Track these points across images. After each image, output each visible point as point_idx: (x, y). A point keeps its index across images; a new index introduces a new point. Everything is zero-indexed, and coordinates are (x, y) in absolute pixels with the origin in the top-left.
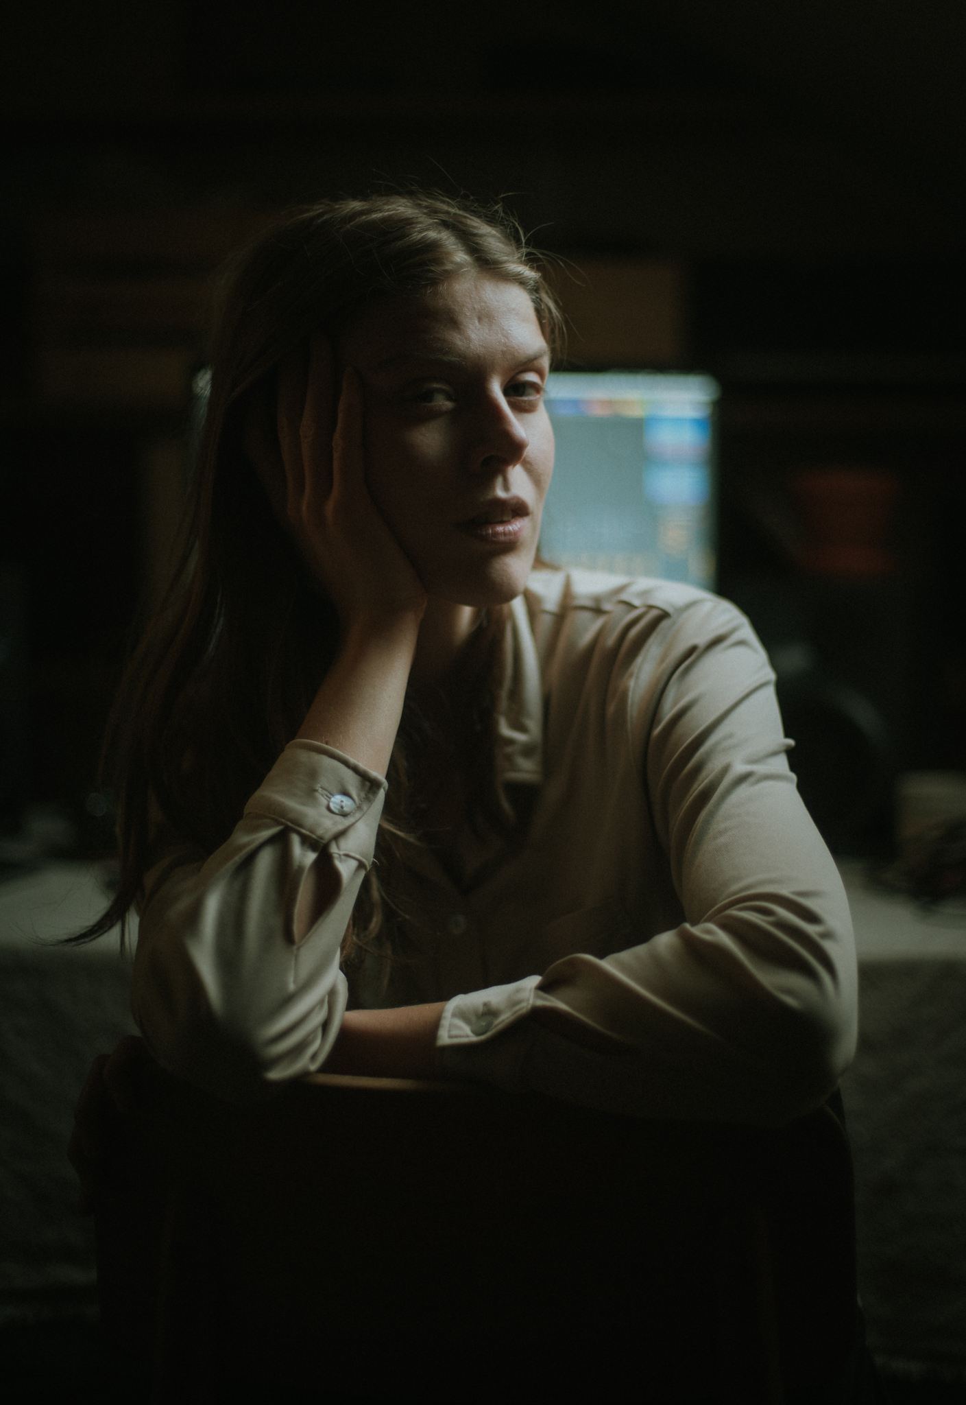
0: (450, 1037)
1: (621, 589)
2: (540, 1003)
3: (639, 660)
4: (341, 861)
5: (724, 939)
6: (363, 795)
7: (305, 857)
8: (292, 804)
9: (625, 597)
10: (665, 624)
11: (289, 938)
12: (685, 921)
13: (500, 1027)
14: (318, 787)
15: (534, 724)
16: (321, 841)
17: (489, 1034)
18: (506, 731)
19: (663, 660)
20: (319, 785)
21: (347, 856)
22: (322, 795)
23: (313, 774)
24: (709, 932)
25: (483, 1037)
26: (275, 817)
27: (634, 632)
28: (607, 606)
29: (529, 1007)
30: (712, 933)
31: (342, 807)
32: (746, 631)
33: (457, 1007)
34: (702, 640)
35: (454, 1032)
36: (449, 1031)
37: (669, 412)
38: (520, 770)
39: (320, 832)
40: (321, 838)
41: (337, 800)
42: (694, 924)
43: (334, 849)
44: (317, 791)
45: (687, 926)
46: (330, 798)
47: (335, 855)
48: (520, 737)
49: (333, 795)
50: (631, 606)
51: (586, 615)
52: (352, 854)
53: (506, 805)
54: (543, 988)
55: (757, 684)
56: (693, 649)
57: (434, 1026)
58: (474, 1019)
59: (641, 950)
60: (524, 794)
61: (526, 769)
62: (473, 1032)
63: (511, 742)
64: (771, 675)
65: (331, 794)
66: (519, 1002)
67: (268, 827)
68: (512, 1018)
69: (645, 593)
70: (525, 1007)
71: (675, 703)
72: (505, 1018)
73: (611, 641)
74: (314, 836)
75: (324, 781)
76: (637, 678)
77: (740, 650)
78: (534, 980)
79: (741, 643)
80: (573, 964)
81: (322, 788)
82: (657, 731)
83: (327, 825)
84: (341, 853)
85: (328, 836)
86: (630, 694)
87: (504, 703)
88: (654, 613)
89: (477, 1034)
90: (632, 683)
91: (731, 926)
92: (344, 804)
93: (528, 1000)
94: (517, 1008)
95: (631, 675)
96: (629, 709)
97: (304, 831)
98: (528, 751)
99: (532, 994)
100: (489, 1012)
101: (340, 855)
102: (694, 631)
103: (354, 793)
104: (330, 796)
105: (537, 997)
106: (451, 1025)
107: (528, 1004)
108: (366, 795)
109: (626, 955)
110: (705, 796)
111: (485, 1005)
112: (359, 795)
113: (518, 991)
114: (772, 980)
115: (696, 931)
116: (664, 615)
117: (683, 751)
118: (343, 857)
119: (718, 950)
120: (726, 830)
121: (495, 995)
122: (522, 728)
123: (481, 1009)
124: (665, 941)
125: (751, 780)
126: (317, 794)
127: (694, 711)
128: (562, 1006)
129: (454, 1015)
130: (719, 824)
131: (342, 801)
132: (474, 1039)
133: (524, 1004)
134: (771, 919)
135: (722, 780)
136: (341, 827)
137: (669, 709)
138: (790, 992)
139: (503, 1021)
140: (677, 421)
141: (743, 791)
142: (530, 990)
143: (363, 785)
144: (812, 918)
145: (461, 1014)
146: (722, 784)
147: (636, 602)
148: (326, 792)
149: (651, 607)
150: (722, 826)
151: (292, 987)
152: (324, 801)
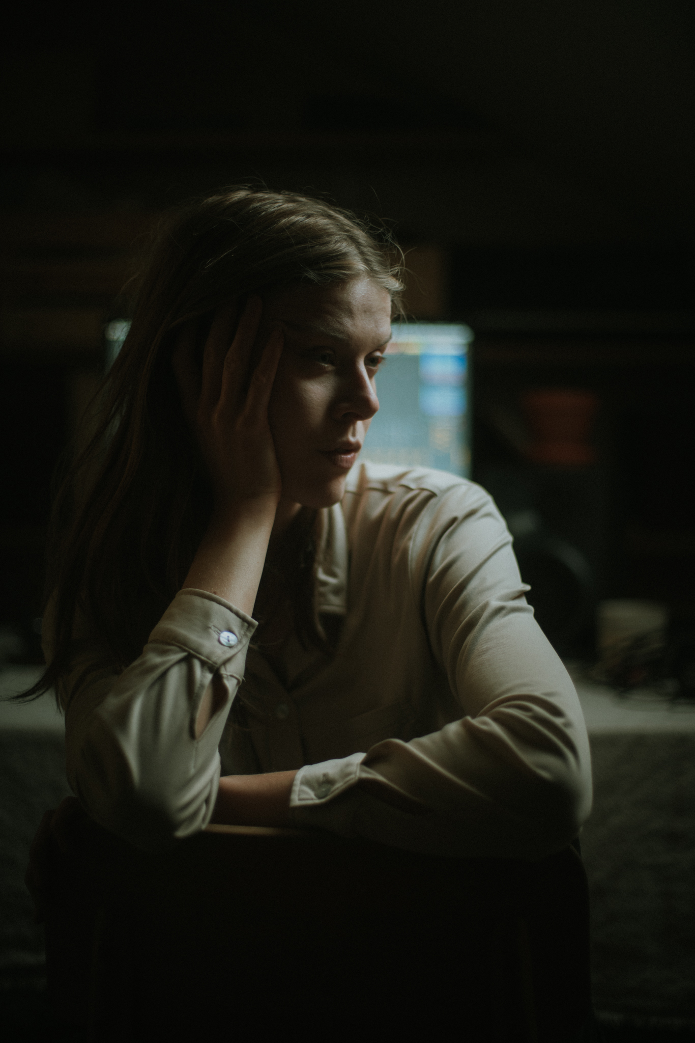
0: (300, 800)
1: (402, 476)
2: (364, 775)
3: (415, 527)
4: (228, 680)
5: (496, 728)
6: (242, 632)
7: (203, 677)
8: (193, 637)
9: (404, 482)
10: (433, 501)
11: (192, 734)
12: (466, 715)
13: (337, 792)
14: (211, 625)
15: (341, 572)
16: (215, 665)
17: (328, 798)
18: (322, 576)
19: (432, 528)
20: (212, 624)
21: (232, 676)
22: (214, 631)
23: (207, 615)
24: (485, 723)
25: (323, 800)
26: (180, 645)
27: (411, 507)
28: (392, 489)
29: (357, 778)
30: (486, 724)
31: (229, 641)
32: (491, 507)
33: (304, 777)
34: (460, 514)
35: (303, 796)
36: (299, 795)
37: (437, 351)
38: (329, 604)
39: (214, 659)
40: (216, 663)
41: (225, 636)
42: (474, 717)
43: (223, 671)
44: (210, 628)
45: (469, 718)
46: (220, 634)
47: (224, 676)
48: (332, 580)
49: (222, 632)
50: (409, 489)
51: (376, 495)
52: (235, 675)
53: (320, 628)
54: (366, 763)
55: (500, 545)
56: (454, 520)
57: (288, 790)
58: (316, 785)
59: (436, 736)
60: (334, 622)
61: (335, 604)
62: (316, 795)
63: (324, 584)
64: (510, 538)
65: (220, 631)
66: (349, 774)
67: (175, 653)
68: (344, 787)
69: (418, 479)
70: (353, 778)
71: (443, 559)
72: (339, 786)
73: (394, 514)
74: (210, 662)
75: (215, 621)
76: (414, 540)
77: (488, 521)
78: (359, 757)
79: (488, 515)
80: (388, 746)
81: (214, 626)
82: (431, 579)
83: (219, 654)
84: (229, 674)
85: (219, 661)
86: (410, 552)
87: (320, 556)
88: (425, 494)
89: (319, 798)
90: (411, 544)
91: (501, 719)
92: (230, 639)
93: (355, 773)
94: (348, 779)
95: (410, 538)
96: (409, 563)
97: (203, 658)
98: (337, 591)
99: (359, 767)
100: (327, 781)
101: (227, 675)
102: (454, 506)
103: (236, 630)
104: (219, 631)
105: (362, 770)
106: (301, 791)
107: (356, 776)
108: (245, 633)
109: (425, 740)
110: (471, 624)
111: (325, 775)
112: (240, 633)
113: (348, 765)
114: (531, 759)
115: (475, 722)
116: (432, 495)
117: (451, 594)
118: (229, 677)
119: (492, 736)
120: (487, 650)
121: (329, 767)
122: (333, 574)
123: (321, 779)
124: (453, 728)
125: (504, 612)
126: (210, 630)
127: (458, 564)
128: (380, 778)
129: (302, 783)
130: (482, 645)
131: (228, 637)
132: (317, 801)
133: (352, 776)
134: (529, 714)
135: (483, 614)
136: (228, 655)
137: (439, 563)
138: (544, 767)
139: (338, 788)
140: (443, 357)
141: (497, 622)
142: (357, 765)
143: (243, 626)
144: (557, 712)
145: (307, 782)
146: (482, 617)
147: (412, 486)
148: (216, 629)
149: (423, 489)
150: (485, 647)
151: (192, 771)
152: (215, 636)
